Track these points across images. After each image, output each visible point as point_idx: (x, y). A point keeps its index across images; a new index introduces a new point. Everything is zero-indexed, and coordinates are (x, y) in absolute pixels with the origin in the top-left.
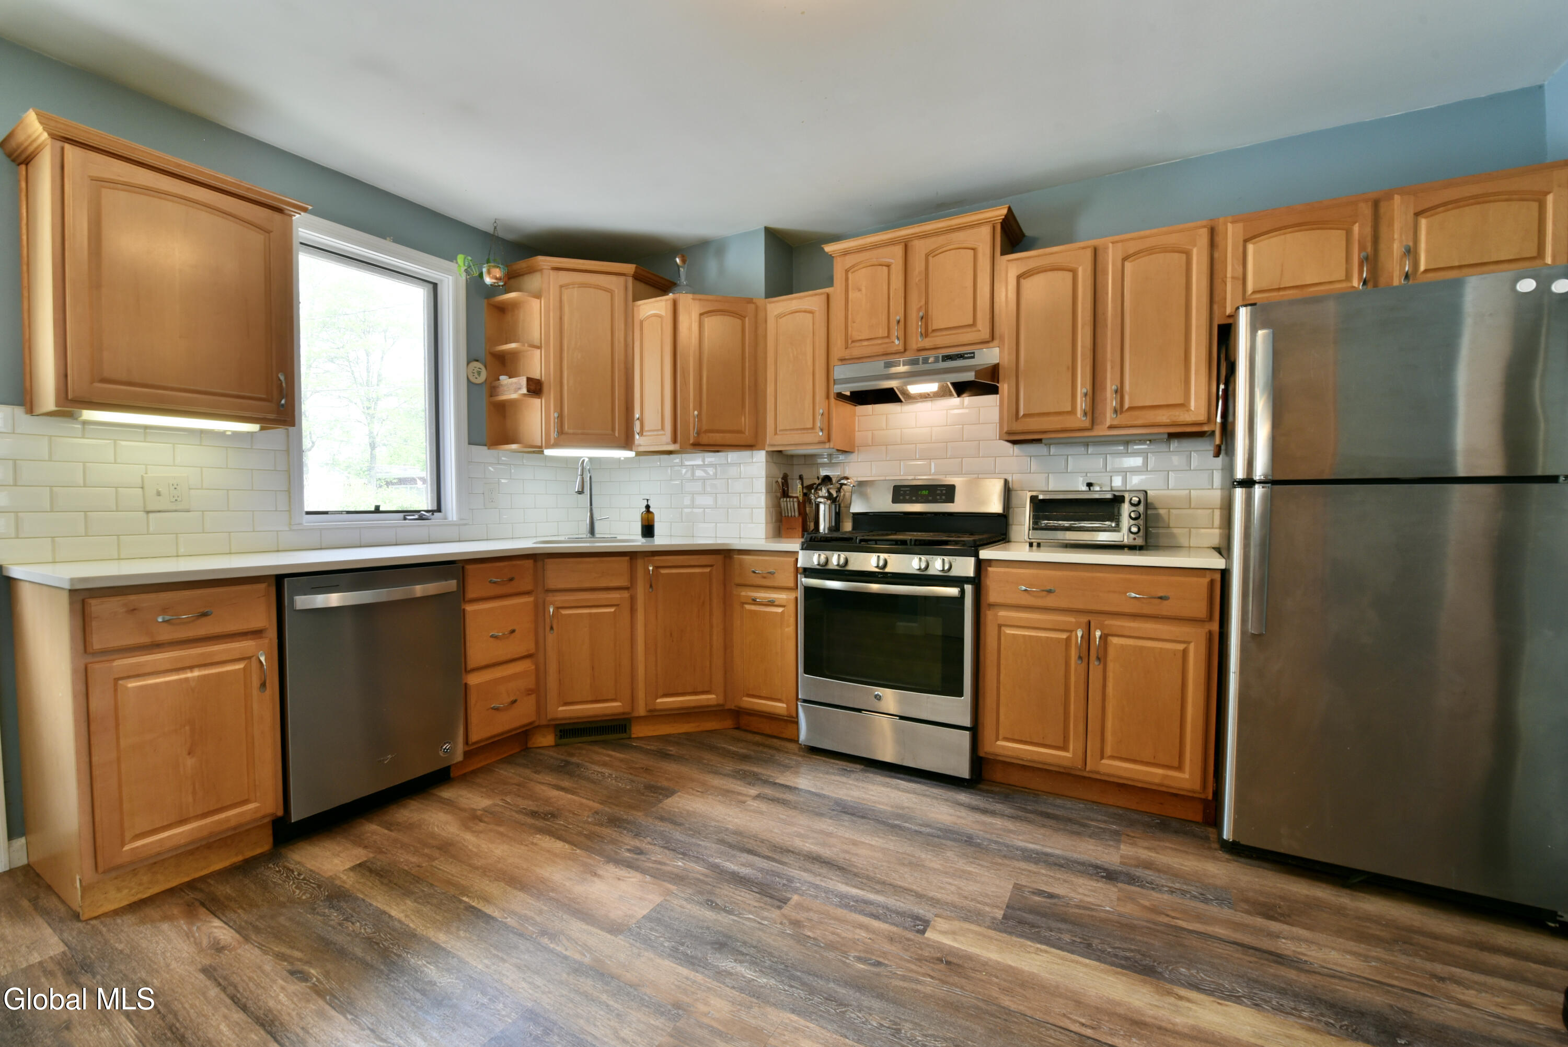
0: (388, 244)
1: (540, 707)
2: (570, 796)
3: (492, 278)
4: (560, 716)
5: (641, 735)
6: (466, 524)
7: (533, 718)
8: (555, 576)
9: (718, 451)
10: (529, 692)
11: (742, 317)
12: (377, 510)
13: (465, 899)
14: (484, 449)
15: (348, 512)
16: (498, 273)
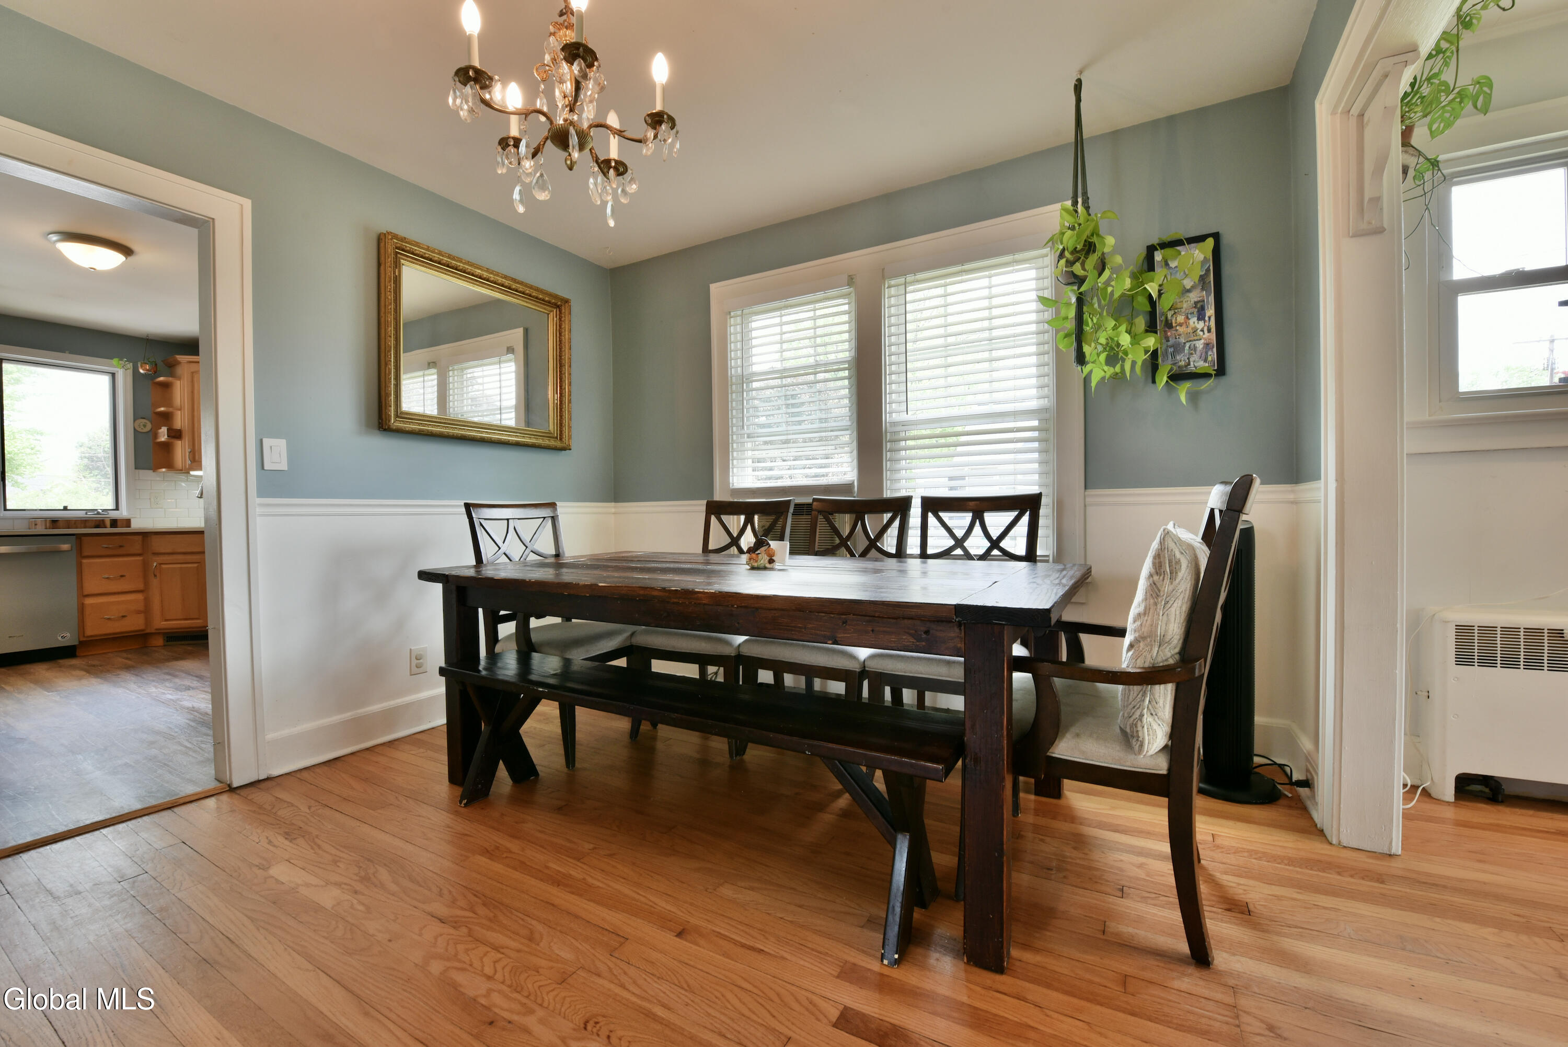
0: (68, 356)
1: (148, 621)
3: (143, 369)
4: (162, 627)
7: (142, 627)
8: (160, 545)
10: (138, 612)
12: (66, 509)
14: (150, 472)
16: (147, 365)
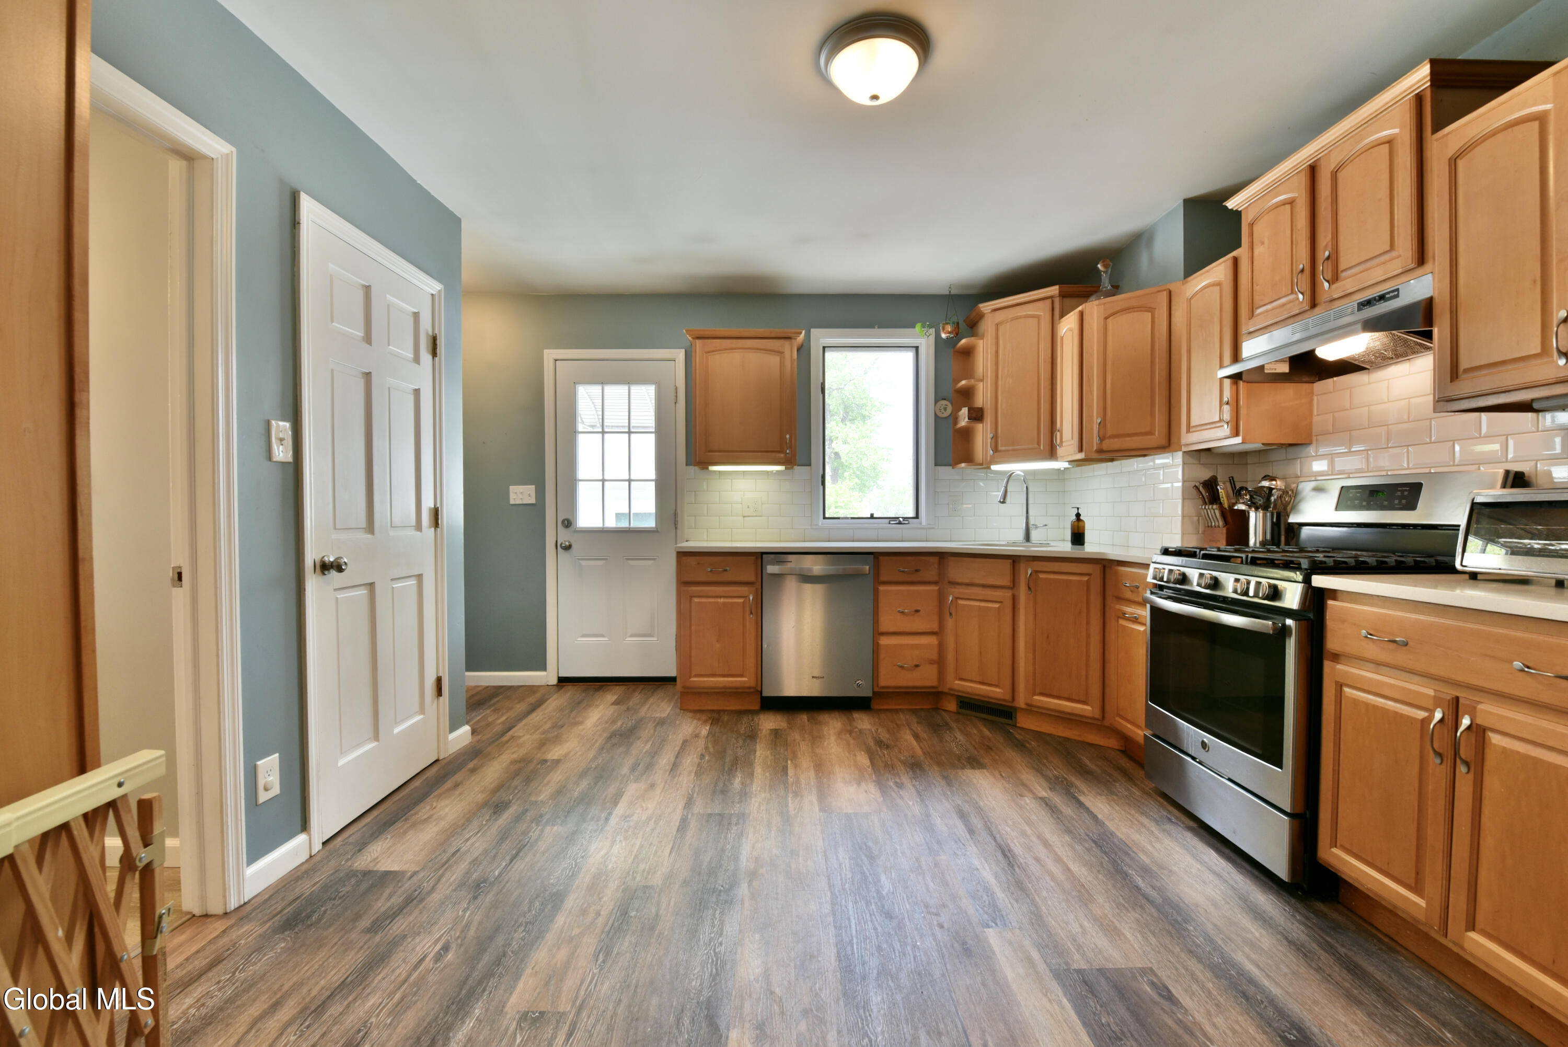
0: (876, 331)
1: (941, 675)
2: (914, 743)
3: (945, 333)
4: (956, 687)
5: (1025, 726)
6: (933, 528)
7: (935, 684)
8: (956, 572)
9: (1145, 456)
10: (932, 662)
11: (1151, 310)
12: (872, 517)
13: (789, 762)
14: (950, 469)
15: (852, 518)
16: (949, 328)
